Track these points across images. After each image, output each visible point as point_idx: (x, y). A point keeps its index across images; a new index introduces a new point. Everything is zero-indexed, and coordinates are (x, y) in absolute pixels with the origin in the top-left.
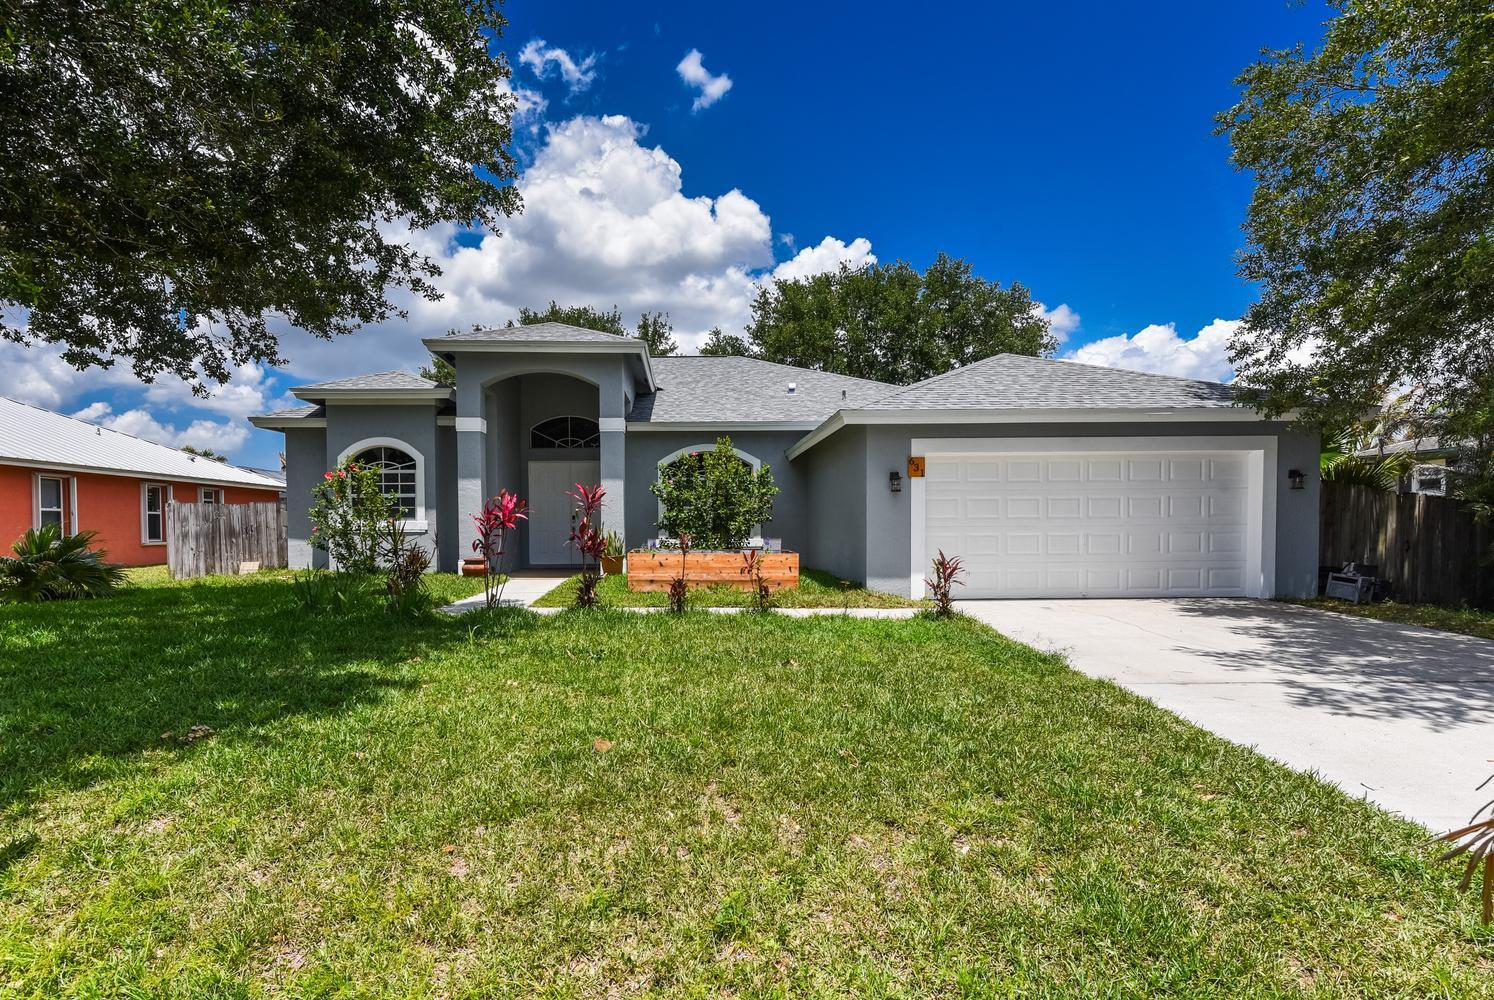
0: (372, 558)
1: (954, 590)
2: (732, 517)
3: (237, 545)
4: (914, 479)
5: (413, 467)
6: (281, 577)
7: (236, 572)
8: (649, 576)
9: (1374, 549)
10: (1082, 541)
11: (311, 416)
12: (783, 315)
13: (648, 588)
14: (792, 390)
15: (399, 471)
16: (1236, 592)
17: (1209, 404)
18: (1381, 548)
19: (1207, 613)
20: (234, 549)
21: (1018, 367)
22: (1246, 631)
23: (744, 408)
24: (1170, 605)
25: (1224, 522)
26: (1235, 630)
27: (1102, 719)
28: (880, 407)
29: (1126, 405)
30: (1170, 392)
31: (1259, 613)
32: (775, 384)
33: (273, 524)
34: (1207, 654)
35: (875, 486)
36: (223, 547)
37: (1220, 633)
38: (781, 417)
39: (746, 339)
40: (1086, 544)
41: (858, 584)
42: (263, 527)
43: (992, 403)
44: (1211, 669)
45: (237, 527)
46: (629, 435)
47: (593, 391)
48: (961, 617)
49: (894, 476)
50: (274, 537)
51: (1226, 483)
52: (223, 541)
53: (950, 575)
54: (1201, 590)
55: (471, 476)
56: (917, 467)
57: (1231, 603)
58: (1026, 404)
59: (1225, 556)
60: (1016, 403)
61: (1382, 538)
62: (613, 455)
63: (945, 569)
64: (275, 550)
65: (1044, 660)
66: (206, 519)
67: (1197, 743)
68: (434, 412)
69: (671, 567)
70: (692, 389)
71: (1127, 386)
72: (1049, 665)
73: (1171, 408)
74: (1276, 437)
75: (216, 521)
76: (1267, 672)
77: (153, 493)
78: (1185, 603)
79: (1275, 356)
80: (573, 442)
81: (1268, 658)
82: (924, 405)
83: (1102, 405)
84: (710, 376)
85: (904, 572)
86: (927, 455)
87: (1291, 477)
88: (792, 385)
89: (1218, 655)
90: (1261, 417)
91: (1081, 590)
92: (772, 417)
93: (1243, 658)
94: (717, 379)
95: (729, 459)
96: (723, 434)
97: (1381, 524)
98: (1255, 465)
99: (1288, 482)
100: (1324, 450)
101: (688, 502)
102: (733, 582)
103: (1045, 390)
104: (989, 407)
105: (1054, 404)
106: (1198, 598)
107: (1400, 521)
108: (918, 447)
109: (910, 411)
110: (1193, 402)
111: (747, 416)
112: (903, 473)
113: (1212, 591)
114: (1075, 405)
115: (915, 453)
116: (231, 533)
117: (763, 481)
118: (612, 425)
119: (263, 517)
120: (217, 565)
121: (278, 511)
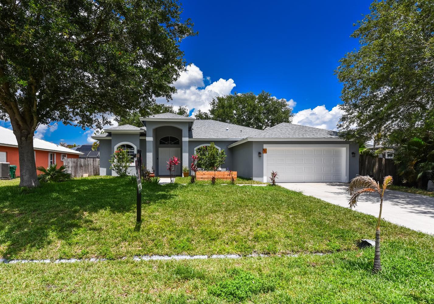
0: (125, 173)
1: (276, 180)
2: (215, 162)
3: (82, 169)
4: (264, 154)
5: (134, 149)
6: (98, 177)
7: (82, 176)
8: (201, 177)
9: (373, 171)
10: (304, 169)
11: (107, 136)
12: (219, 107)
13: (201, 180)
14: (227, 130)
15: (130, 151)
16: (340, 181)
17: (333, 137)
18: (374, 171)
19: (332, 185)
20: (82, 170)
21: (287, 126)
22: (341, 189)
23: (216, 135)
24: (324, 184)
25: (337, 165)
26: (338, 189)
27: (311, 202)
28: (256, 137)
29: (314, 137)
30: (324, 134)
31: (344, 185)
32: (222, 128)
33: (92, 164)
34: (332, 193)
35: (255, 156)
36: (79, 170)
37: (335, 189)
38: (226, 137)
39: (209, 113)
40: (305, 170)
41: (251, 179)
42: (89, 165)
43: (283, 136)
44: (333, 195)
45: (83, 165)
46: (189, 141)
47: (181, 131)
48: (277, 186)
49: (260, 153)
50: (92, 167)
51: (337, 155)
52: (79, 168)
53: (275, 176)
54: (332, 181)
55: (150, 152)
56: (265, 151)
57: (339, 183)
58: (291, 136)
59: (337, 172)
60: (288, 136)
61: (374, 169)
62: (185, 147)
63: (274, 175)
64: (92, 171)
65: (298, 193)
66: (74, 162)
67: (329, 204)
68: (139, 135)
69: (207, 175)
70: (201, 129)
71: (314, 132)
72: (300, 194)
73: (324, 138)
74: (349, 145)
75: (77, 163)
76: (344, 195)
77: (51, 155)
78: (328, 183)
79: (347, 127)
80: (170, 143)
81: (345, 193)
82: (267, 137)
83: (308, 137)
84: (205, 126)
85: (262, 176)
86: (267, 148)
87: (352, 154)
88: (227, 129)
89: (334, 193)
90: (345, 140)
91: (304, 181)
92: (224, 137)
93: (339, 193)
94: (207, 126)
95: (214, 148)
96: (212, 141)
97: (374, 165)
98: (344, 151)
99: (352, 155)
100: (360, 147)
101: (203, 159)
102: (221, 178)
103: (294, 133)
104: (282, 137)
105: (297, 137)
106: (331, 183)
107: (379, 165)
108: (265, 146)
109: (264, 138)
110: (329, 136)
111: (217, 137)
112: (262, 153)
113: (334, 181)
114: (302, 137)
115: (264, 147)
116: (81, 166)
117: (222, 154)
118: (185, 139)
119: (89, 162)
120: (77, 175)
121: (93, 161)
